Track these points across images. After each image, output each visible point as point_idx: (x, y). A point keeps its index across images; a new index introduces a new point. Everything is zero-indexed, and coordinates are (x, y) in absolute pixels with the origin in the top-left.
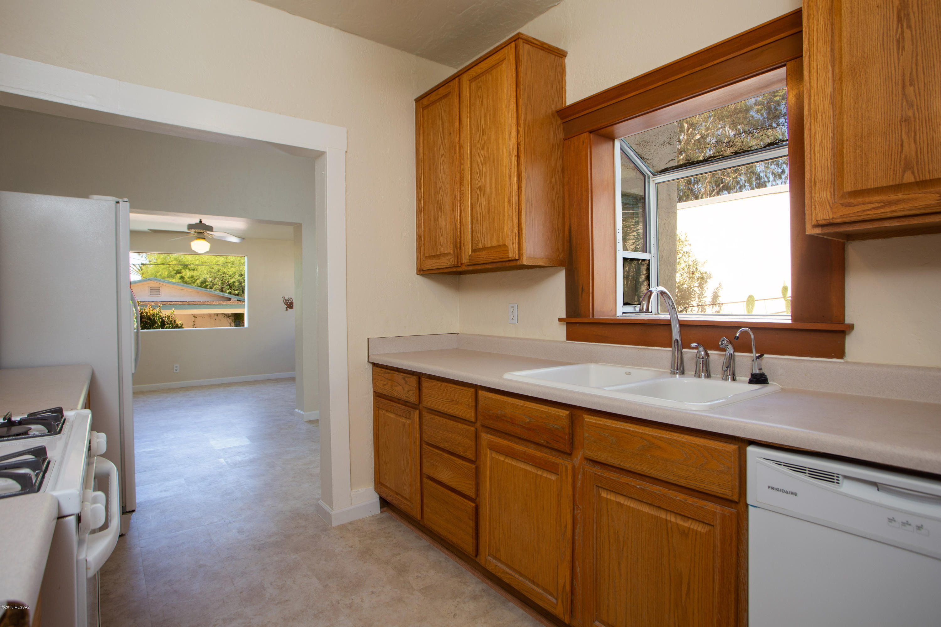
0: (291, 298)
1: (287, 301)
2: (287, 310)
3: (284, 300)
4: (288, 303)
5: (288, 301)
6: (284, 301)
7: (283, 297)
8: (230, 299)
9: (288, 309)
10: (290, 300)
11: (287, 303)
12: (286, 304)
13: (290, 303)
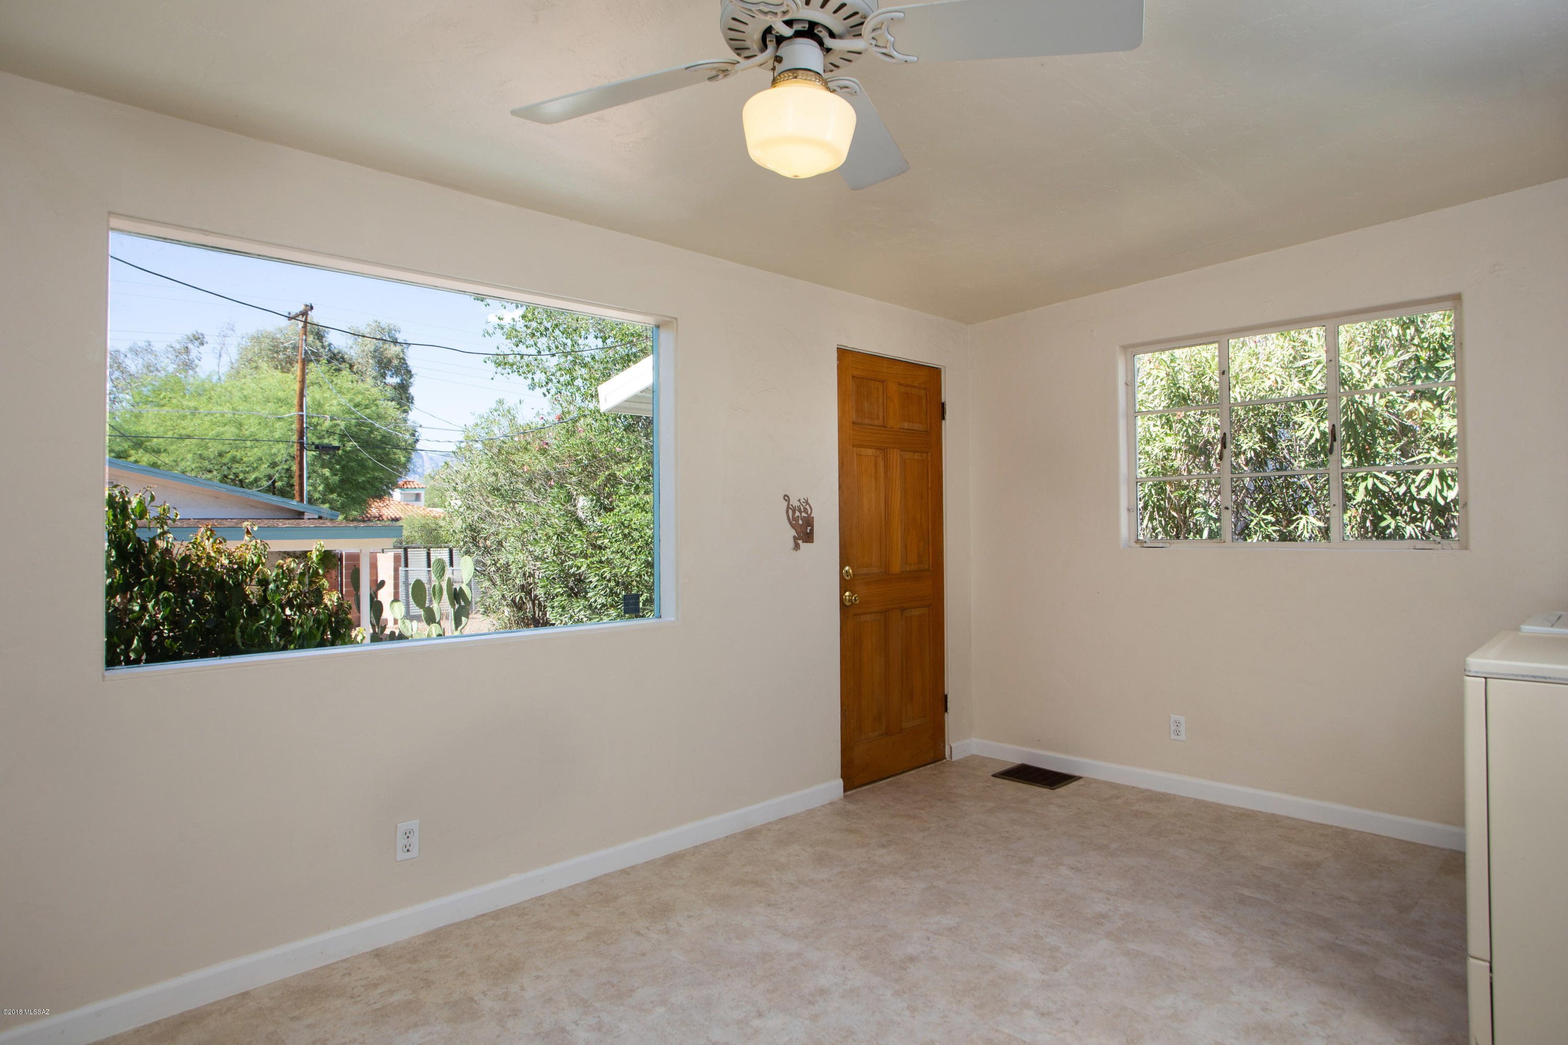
0: (807, 503)
1: (797, 514)
2: (797, 547)
3: (788, 508)
4: (801, 522)
5: (800, 511)
6: (787, 512)
7: (786, 498)
8: (300, 515)
9: (800, 542)
10: (806, 511)
11: (796, 519)
12: (793, 523)
13: (803, 519)
